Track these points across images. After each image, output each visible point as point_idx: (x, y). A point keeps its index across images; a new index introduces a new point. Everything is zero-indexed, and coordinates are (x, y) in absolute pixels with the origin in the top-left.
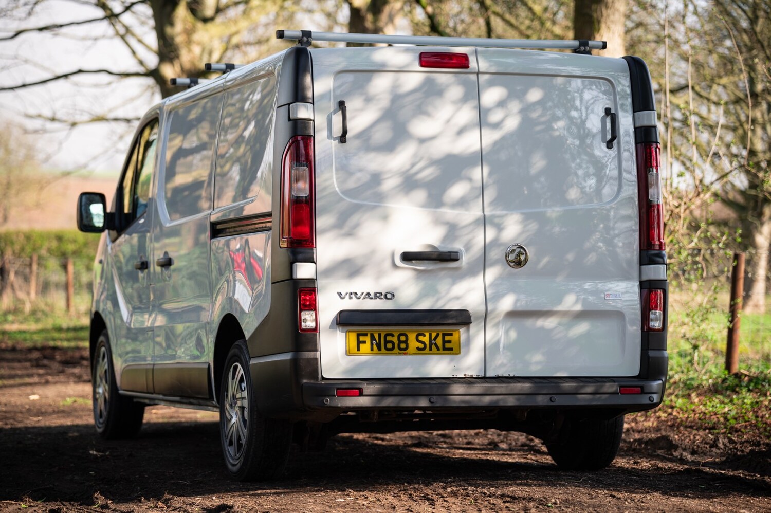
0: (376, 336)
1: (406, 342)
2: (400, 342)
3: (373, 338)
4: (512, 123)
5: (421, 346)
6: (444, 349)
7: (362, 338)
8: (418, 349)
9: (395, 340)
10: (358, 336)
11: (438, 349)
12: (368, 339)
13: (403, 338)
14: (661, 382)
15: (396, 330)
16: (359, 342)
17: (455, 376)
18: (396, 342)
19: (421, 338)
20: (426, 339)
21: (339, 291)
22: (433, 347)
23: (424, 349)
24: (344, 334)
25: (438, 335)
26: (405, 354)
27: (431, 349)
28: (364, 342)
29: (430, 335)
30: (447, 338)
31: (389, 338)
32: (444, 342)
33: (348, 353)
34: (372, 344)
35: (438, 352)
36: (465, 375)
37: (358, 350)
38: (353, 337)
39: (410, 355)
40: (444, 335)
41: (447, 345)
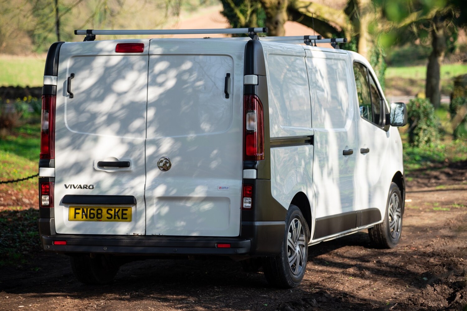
0: (85, 210)
1: (101, 214)
2: (98, 214)
3: (83, 211)
4: (171, 83)
5: (109, 216)
6: (123, 218)
7: (77, 211)
8: (108, 218)
9: (95, 212)
10: (76, 209)
11: (119, 218)
12: (80, 211)
13: (100, 212)
14: (250, 241)
15: (96, 207)
16: (76, 213)
17: (128, 234)
18: (96, 214)
19: (109, 212)
20: (112, 212)
21: (65, 184)
22: (116, 217)
23: (111, 218)
24: (68, 208)
25: (119, 210)
26: (100, 221)
27: (115, 218)
28: (79, 213)
29: (115, 210)
30: (124, 212)
31: (92, 211)
32: (123, 214)
33: (69, 220)
34: (82, 215)
35: (119, 220)
36: (134, 234)
37: (75, 218)
38: (73, 210)
39: (103, 221)
40: (123, 210)
41: (124, 216)
